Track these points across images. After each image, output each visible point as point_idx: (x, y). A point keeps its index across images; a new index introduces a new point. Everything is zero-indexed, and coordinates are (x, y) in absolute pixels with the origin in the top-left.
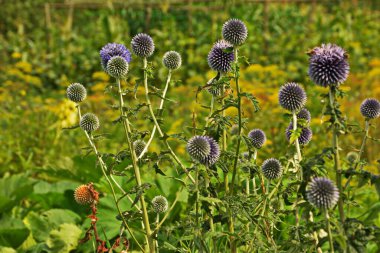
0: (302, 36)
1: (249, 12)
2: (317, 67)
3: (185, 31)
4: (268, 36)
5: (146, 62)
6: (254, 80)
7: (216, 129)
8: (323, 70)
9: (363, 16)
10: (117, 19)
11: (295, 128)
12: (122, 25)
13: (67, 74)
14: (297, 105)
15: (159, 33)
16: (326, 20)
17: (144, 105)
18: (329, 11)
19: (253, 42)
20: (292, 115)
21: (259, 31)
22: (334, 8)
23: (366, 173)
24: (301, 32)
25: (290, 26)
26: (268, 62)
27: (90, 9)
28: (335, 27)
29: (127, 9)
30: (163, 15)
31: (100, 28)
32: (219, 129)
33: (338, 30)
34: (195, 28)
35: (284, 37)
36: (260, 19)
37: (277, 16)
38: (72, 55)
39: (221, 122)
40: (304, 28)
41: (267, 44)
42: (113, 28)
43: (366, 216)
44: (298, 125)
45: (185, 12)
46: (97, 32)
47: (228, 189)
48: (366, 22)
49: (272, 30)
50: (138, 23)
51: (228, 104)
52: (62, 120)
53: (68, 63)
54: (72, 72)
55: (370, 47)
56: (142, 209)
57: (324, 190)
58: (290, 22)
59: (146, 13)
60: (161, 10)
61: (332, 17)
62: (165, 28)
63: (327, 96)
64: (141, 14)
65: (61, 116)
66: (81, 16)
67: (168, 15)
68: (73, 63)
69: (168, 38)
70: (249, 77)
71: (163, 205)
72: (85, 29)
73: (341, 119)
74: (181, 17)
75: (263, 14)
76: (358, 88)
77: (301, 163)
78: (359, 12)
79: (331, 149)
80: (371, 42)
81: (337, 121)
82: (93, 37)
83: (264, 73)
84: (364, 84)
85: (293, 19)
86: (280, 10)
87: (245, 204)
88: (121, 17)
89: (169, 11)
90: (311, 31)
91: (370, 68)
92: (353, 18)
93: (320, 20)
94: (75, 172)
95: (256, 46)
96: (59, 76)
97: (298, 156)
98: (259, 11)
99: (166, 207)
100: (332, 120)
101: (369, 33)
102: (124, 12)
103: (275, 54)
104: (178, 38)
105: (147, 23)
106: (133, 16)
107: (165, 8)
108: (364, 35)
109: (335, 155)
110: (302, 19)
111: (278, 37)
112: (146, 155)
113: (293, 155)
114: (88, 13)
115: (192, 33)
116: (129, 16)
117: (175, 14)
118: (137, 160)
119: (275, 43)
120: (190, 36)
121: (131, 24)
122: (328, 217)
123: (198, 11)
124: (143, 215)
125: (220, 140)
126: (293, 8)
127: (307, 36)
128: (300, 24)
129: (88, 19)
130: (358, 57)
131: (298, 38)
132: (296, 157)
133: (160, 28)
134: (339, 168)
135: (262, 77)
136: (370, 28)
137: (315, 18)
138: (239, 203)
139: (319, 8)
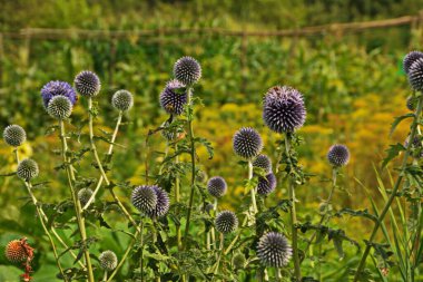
0: (283, 73)
1: (227, 45)
2: (271, 111)
3: (155, 65)
4: (246, 73)
5: (91, 102)
6: (230, 121)
7: (167, 177)
8: (278, 115)
9: (349, 51)
10: (81, 52)
11: (251, 176)
12: (85, 57)
13: (22, 112)
14: (252, 152)
15: (126, 67)
16: (308, 55)
17: (88, 150)
18: (313, 46)
19: (230, 79)
20: (247, 163)
21: (237, 66)
22: (319, 43)
23: (324, 227)
24: (281, 67)
25: (271, 62)
26: (246, 100)
27: (50, 40)
28: (318, 63)
29: (92, 40)
30: (131, 47)
31: (59, 61)
32: (171, 177)
33: (321, 68)
34: (167, 62)
35: (263, 73)
36: (239, 53)
37: (257, 50)
38: (29, 90)
39: (173, 170)
40: (285, 64)
41: (245, 81)
42: (75, 61)
43: (343, 271)
44: (254, 174)
45: (157, 45)
46: (57, 65)
47: (180, 243)
48: (351, 59)
49: (251, 66)
50: (103, 56)
51: (181, 151)
52: (11, 164)
53: (24, 99)
54: (27, 110)
55: (356, 86)
56: (87, 266)
57: (276, 246)
58: (271, 57)
59: (112, 45)
60: (128, 42)
61: (315, 53)
62: (133, 62)
63: (282, 143)
64: (107, 46)
65: (11, 160)
66: (38, 47)
67: (137, 48)
68: (29, 99)
69: (136, 73)
70: (224, 117)
71: (112, 261)
72: (44, 62)
73: (297, 169)
74: (152, 49)
75: (241, 48)
76: (343, 130)
77: (256, 216)
78: (344, 48)
79: (287, 201)
80: (357, 80)
81: (293, 171)
82: (53, 71)
83: (240, 112)
84: (348, 125)
85: (275, 54)
86: (261, 44)
87: (198, 261)
88: (85, 48)
89: (138, 43)
90: (293, 67)
91: (356, 109)
92: (337, 54)
93: (302, 55)
94: (21, 223)
95: (232, 83)
96: (13, 114)
97: (254, 208)
98: (237, 45)
99: (115, 264)
100: (288, 170)
101: (355, 70)
102: (89, 44)
103: (253, 92)
104: (148, 73)
105: (113, 56)
106: (99, 48)
107: (134, 40)
108: (349, 72)
109: (291, 207)
110: (284, 54)
111: (258, 73)
112: (92, 205)
113: (248, 206)
114: (47, 44)
115: (163, 67)
116: (94, 48)
117: (145, 47)
118: (81, 211)
119: (254, 80)
120: (162, 71)
121: (95, 57)
122: (280, 276)
123: (170, 43)
124: (87, 273)
125: (173, 189)
126: (275, 42)
127: (288, 73)
128: (282, 60)
129: (46, 51)
130: (342, 96)
131: (278, 74)
132: (251, 209)
133: (127, 61)
134: (296, 222)
135: (238, 116)
136: (355, 65)
137: (298, 53)
138: (192, 260)
139: (303, 43)
